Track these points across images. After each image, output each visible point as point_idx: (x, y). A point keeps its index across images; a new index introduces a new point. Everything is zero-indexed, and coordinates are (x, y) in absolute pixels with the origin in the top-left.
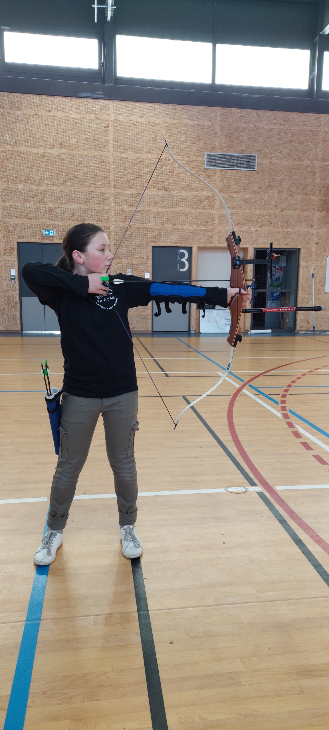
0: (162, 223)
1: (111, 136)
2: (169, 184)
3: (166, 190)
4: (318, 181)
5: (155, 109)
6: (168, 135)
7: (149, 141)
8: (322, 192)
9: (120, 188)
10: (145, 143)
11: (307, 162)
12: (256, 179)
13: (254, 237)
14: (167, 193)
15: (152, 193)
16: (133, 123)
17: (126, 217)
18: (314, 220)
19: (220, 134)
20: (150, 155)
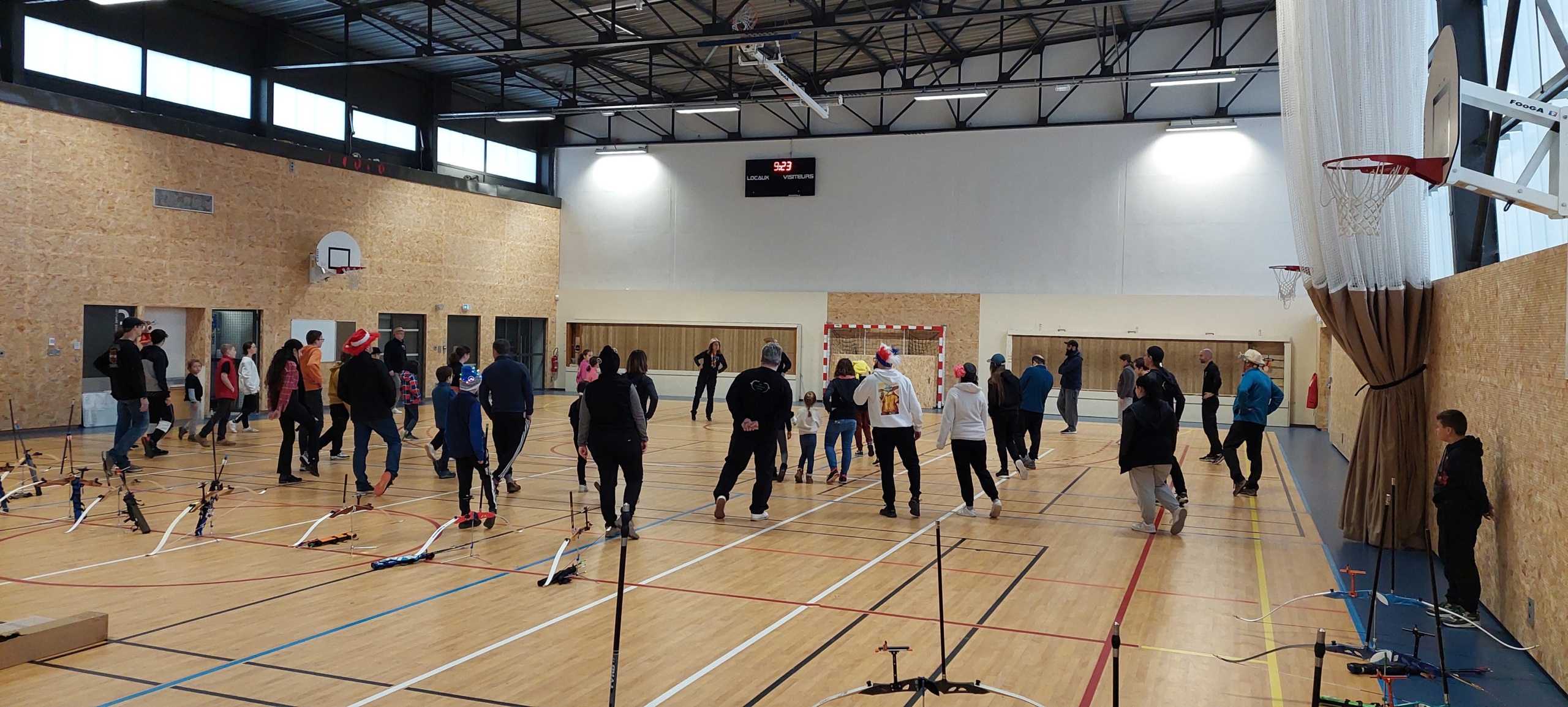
0: (99, 275)
1: (29, 155)
2: (108, 223)
3: (104, 231)
4: (278, 231)
5: (90, 126)
6: (107, 160)
7: (82, 166)
8: (284, 245)
9: (39, 224)
10: (76, 168)
11: (267, 209)
12: (212, 224)
13: (212, 295)
14: (105, 235)
15: (85, 234)
16: (61, 141)
17: (48, 264)
18: (277, 276)
19: (171, 167)
20: (82, 184)
